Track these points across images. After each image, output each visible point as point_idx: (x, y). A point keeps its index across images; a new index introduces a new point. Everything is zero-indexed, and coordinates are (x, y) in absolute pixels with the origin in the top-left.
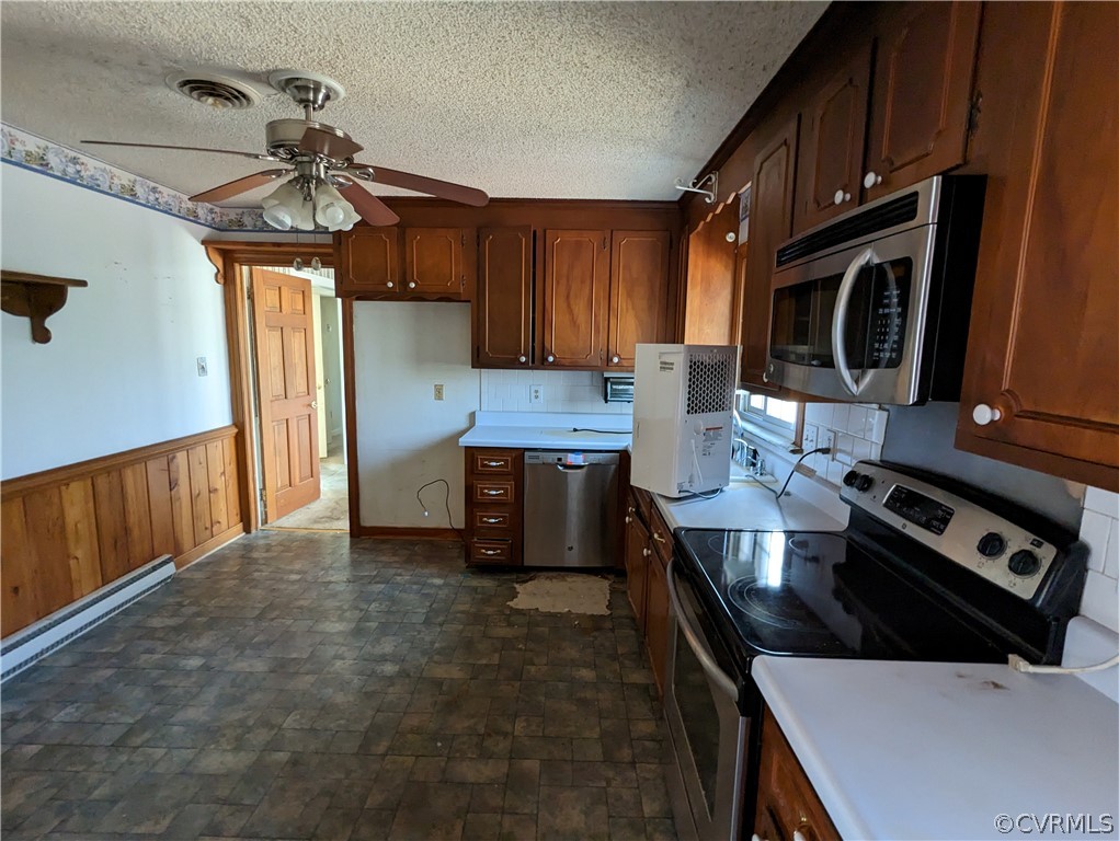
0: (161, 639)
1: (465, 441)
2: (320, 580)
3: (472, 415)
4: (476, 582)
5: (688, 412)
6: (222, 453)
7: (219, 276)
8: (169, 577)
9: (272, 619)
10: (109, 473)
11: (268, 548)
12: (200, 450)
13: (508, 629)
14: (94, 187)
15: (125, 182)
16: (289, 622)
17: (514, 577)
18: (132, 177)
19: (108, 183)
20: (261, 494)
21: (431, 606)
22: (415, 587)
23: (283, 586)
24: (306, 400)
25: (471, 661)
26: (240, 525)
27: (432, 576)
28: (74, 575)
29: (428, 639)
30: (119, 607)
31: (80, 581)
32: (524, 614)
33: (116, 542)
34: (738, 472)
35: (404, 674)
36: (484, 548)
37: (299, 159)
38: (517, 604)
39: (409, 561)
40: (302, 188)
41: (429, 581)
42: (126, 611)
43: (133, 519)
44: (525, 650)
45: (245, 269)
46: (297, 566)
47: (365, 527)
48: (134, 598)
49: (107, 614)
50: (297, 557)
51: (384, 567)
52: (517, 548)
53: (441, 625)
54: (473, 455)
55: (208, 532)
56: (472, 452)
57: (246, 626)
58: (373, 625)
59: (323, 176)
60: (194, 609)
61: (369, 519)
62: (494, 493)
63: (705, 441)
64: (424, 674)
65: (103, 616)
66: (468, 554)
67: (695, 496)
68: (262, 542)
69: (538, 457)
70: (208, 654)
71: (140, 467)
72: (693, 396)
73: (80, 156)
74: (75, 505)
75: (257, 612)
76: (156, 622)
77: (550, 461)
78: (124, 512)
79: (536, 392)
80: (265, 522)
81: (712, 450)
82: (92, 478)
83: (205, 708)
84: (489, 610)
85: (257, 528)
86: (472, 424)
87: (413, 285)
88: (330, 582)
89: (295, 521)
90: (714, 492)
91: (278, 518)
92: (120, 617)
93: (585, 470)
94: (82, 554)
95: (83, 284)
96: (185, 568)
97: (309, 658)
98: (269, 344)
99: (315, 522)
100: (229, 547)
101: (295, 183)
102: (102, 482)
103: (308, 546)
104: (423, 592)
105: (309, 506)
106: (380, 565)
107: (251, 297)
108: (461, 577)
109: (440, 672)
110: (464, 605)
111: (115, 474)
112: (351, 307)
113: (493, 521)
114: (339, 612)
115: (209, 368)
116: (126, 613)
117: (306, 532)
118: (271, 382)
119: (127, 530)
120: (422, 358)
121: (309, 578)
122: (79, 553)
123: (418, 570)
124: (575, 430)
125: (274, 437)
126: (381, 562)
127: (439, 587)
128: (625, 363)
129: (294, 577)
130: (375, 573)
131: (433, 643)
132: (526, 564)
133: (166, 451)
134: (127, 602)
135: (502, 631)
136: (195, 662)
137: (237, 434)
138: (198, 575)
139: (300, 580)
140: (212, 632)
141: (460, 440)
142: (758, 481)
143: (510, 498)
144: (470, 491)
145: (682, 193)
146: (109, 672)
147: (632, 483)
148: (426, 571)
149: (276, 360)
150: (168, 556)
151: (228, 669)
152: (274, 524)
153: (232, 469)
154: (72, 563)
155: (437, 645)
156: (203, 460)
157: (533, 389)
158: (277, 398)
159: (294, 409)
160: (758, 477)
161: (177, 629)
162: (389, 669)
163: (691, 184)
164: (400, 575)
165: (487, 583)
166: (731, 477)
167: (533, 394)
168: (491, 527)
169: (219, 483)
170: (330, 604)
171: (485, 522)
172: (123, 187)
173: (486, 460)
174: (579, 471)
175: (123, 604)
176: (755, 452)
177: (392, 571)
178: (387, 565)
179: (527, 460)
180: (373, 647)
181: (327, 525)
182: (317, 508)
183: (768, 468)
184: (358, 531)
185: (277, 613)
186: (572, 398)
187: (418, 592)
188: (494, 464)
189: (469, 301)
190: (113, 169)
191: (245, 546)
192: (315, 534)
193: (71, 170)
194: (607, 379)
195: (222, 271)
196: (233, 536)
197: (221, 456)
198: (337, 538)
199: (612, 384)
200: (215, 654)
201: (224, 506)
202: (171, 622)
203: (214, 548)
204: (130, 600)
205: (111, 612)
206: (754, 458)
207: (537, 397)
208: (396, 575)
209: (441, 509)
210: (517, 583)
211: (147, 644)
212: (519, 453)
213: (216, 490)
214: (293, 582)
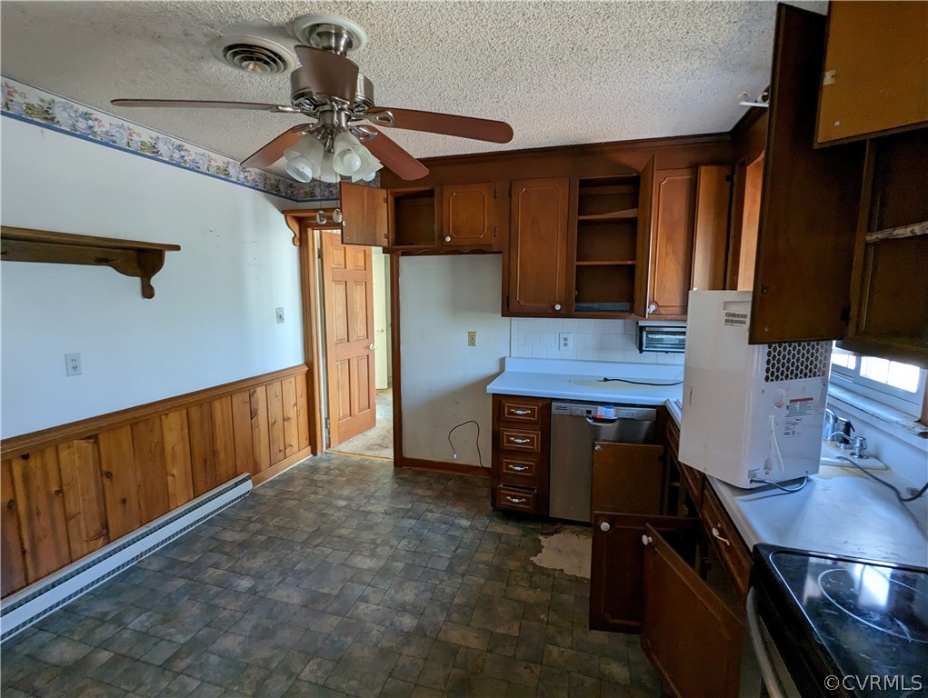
0: (226, 554)
1: (494, 387)
2: (361, 509)
3: (502, 361)
4: (501, 528)
5: (767, 379)
6: (295, 389)
7: (296, 240)
8: (246, 493)
9: (316, 546)
10: (201, 405)
11: (328, 471)
12: (276, 385)
13: (531, 592)
14: (196, 170)
15: (221, 164)
16: (328, 551)
17: (539, 527)
18: (226, 160)
19: (206, 165)
20: (326, 423)
21: (454, 552)
22: (443, 526)
23: (331, 512)
24: (365, 343)
25: (488, 627)
26: (309, 448)
27: (460, 516)
28: (171, 491)
29: (448, 590)
30: (205, 517)
31: (175, 495)
32: (549, 576)
33: (206, 462)
34: (830, 453)
35: (420, 631)
36: (509, 495)
37: (321, 109)
38: (541, 561)
39: (441, 496)
40: (323, 138)
41: (457, 521)
42: (210, 522)
43: (220, 444)
44: (548, 623)
45: (317, 232)
46: (346, 492)
47: (406, 459)
48: (218, 510)
49: (195, 523)
50: (349, 482)
51: (417, 501)
52: (543, 499)
53: (463, 575)
54: (500, 402)
55: (282, 454)
56: (499, 399)
57: (293, 551)
58: (400, 565)
59: (344, 125)
60: (258, 526)
61: (409, 452)
62: (521, 441)
63: (788, 416)
64: (441, 636)
65: (191, 525)
66: (494, 497)
67: (770, 486)
68: (325, 464)
69: (565, 409)
70: (258, 576)
71: (226, 401)
72: (774, 357)
73: (184, 144)
74: (173, 432)
75: (305, 537)
76: (229, 536)
77: (579, 413)
78: (213, 438)
79: (565, 339)
80: (328, 446)
81: (797, 428)
82: (187, 409)
83: (241, 639)
84: (513, 564)
85: (322, 451)
86: (502, 370)
87: (448, 239)
88: (370, 512)
89: (352, 447)
90: (800, 480)
91: (340, 443)
92: (205, 527)
93: (616, 424)
94: (178, 471)
95: (177, 248)
96: (261, 484)
97: (337, 597)
98: (335, 295)
99: (369, 449)
100: (297, 468)
101: (316, 133)
102: (195, 412)
103: (359, 472)
104: (449, 533)
105: (365, 433)
106: (415, 499)
107: (320, 256)
108: (487, 521)
109: (455, 636)
110: (487, 555)
111: (206, 407)
112: (398, 262)
113: (519, 469)
114: (372, 546)
115: (286, 316)
116: (210, 523)
117: (359, 457)
118: (336, 327)
119: (215, 453)
120: (459, 306)
121: (354, 506)
122: (175, 472)
123: (449, 508)
124: (606, 380)
125: (338, 375)
126: (417, 495)
127: (465, 529)
128: (663, 311)
129: (342, 503)
130: (409, 506)
131: (453, 597)
132: (551, 516)
133: (246, 387)
134: (212, 513)
135: (524, 593)
136: (245, 583)
137: (308, 371)
138: (270, 493)
139: (344, 507)
140: (267, 553)
141: (488, 387)
142: (857, 466)
143: (537, 447)
144: (496, 437)
145: (746, 111)
146: (181, 582)
147: (679, 460)
148: (455, 510)
149: (341, 309)
150: (246, 475)
151: (269, 596)
152: (336, 449)
153: (303, 401)
154: (170, 479)
155: (456, 600)
156: (279, 393)
157: (563, 336)
158: (341, 341)
159: (355, 350)
160: (856, 459)
161: (243, 545)
162: (408, 622)
163: (760, 98)
164: (431, 511)
165: (511, 531)
166: (822, 459)
167: (562, 342)
168: (516, 475)
169: (292, 413)
170: (367, 536)
171: (511, 469)
172: (218, 168)
173: (513, 408)
174: (610, 425)
175: (208, 515)
176: (848, 425)
177: (424, 506)
178: (421, 498)
179: (554, 411)
180: (397, 593)
181: (377, 453)
182: (372, 435)
183: (870, 449)
184: (400, 461)
185: (319, 540)
186: (603, 346)
187: (445, 533)
188: (521, 412)
189: (500, 252)
190: (211, 154)
191: (311, 467)
192: (366, 460)
193: (177, 155)
194: (642, 329)
195: (298, 235)
196: (302, 457)
197: (294, 391)
198: (384, 465)
199: (648, 333)
200: (262, 577)
201: (296, 432)
202: (238, 537)
203: (286, 467)
204: (215, 511)
205: (198, 521)
206: (847, 433)
207: (566, 345)
208: (427, 511)
209: (472, 449)
210: (542, 534)
211: (215, 557)
212: (545, 404)
213: (289, 419)
214: (339, 509)
